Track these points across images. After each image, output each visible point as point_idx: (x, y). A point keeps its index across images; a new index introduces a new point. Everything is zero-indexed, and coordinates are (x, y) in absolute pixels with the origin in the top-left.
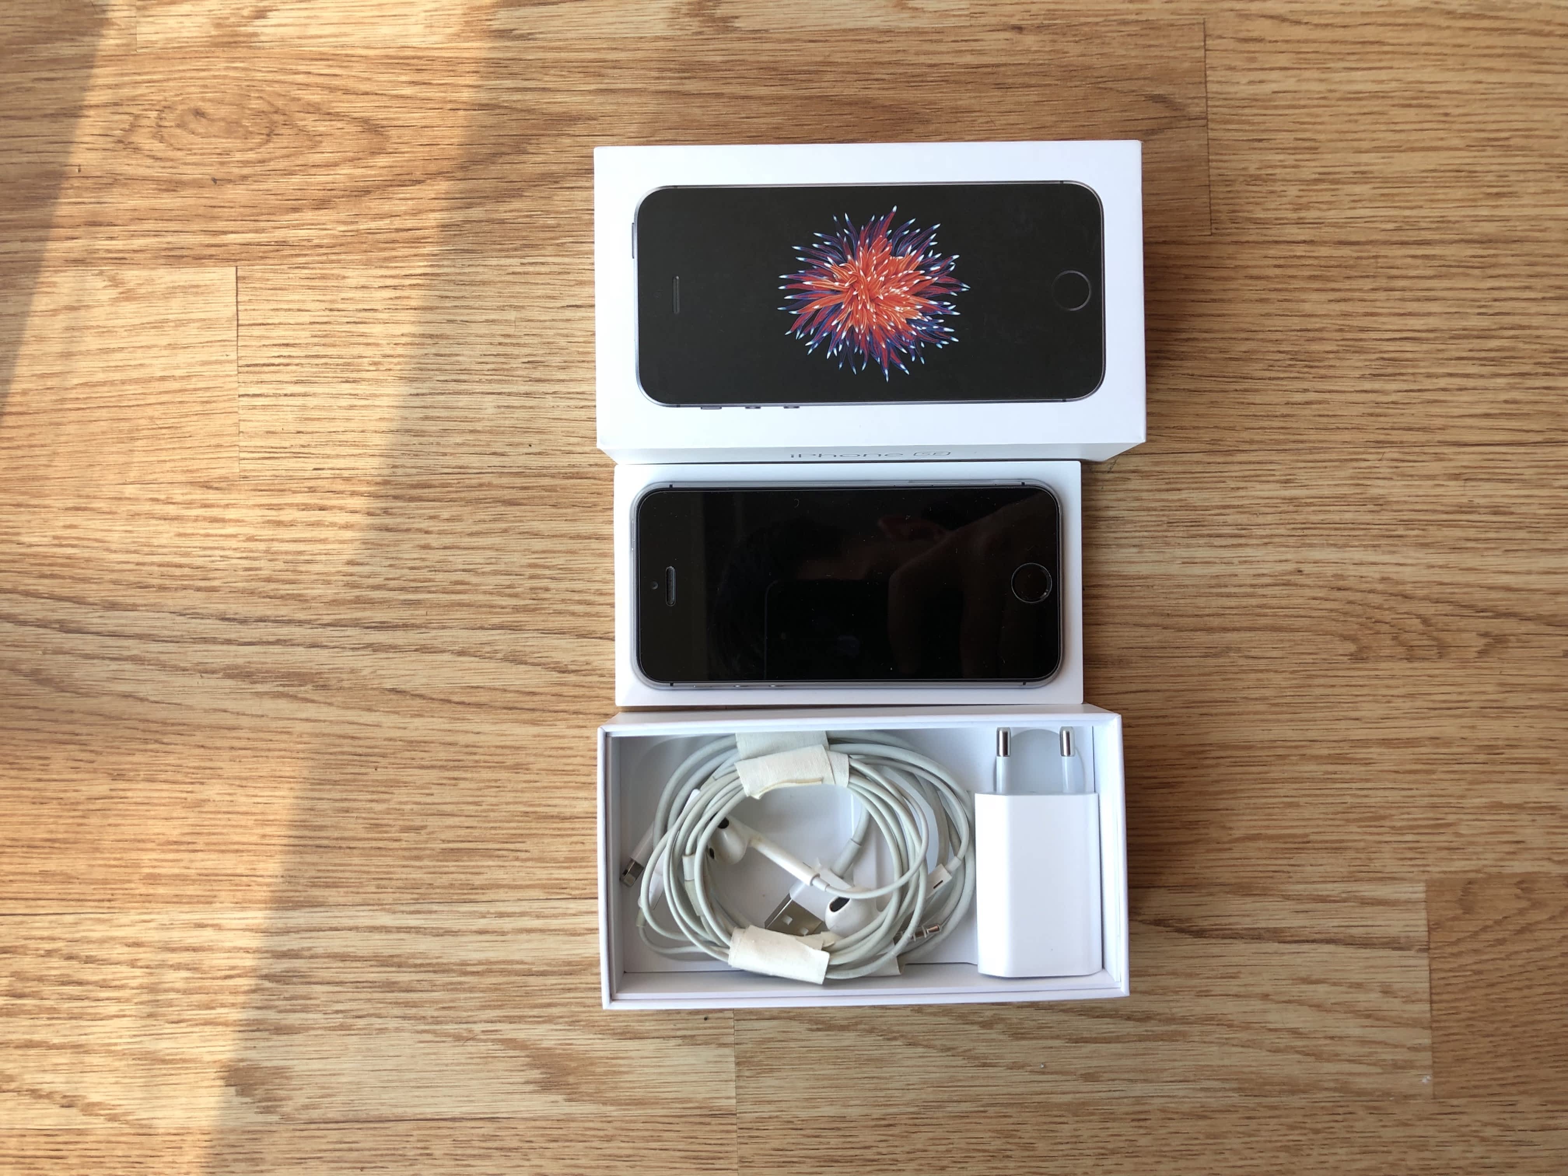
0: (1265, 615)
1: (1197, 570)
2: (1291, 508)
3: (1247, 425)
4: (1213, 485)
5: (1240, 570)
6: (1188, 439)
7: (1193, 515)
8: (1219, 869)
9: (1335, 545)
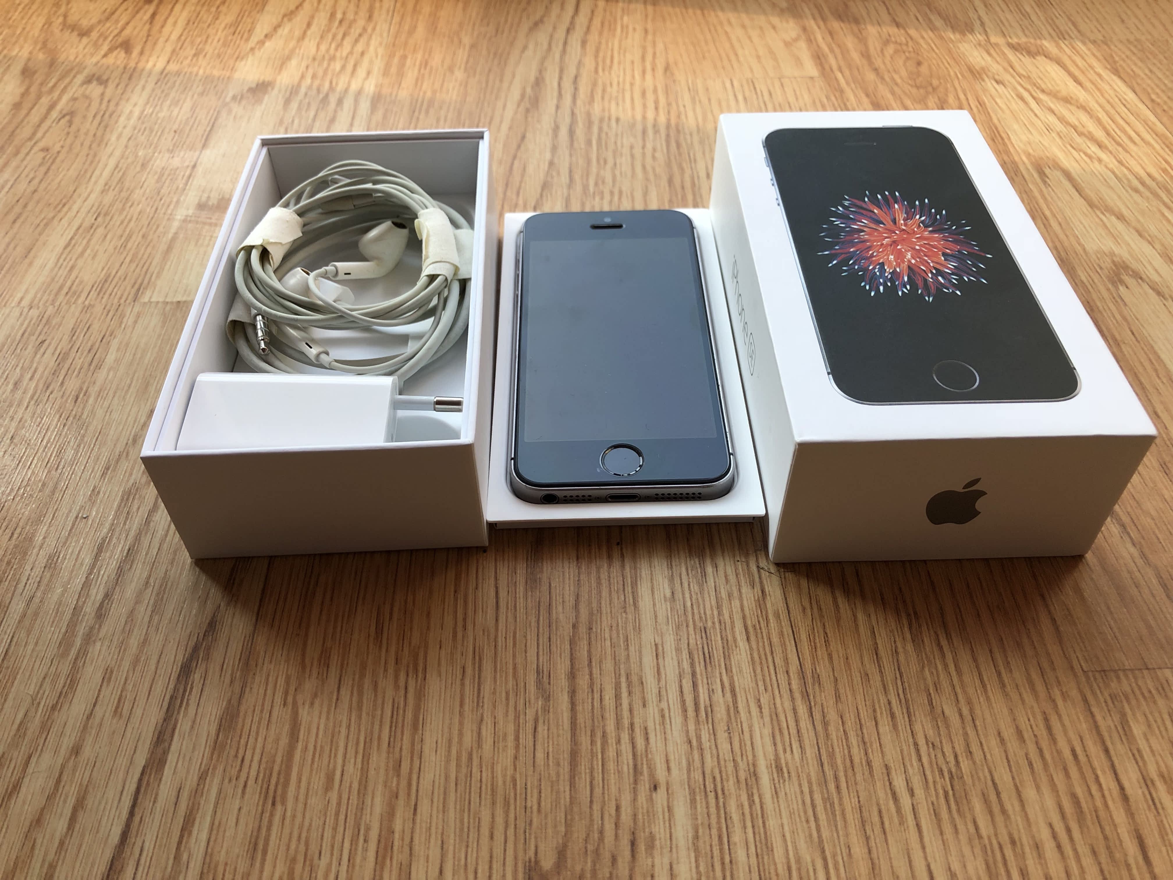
0: (593, 742)
1: (648, 660)
2: (742, 775)
3: (847, 717)
4: (759, 677)
5: (652, 710)
6: (814, 648)
7: (718, 655)
8: (262, 691)
9: (696, 837)
